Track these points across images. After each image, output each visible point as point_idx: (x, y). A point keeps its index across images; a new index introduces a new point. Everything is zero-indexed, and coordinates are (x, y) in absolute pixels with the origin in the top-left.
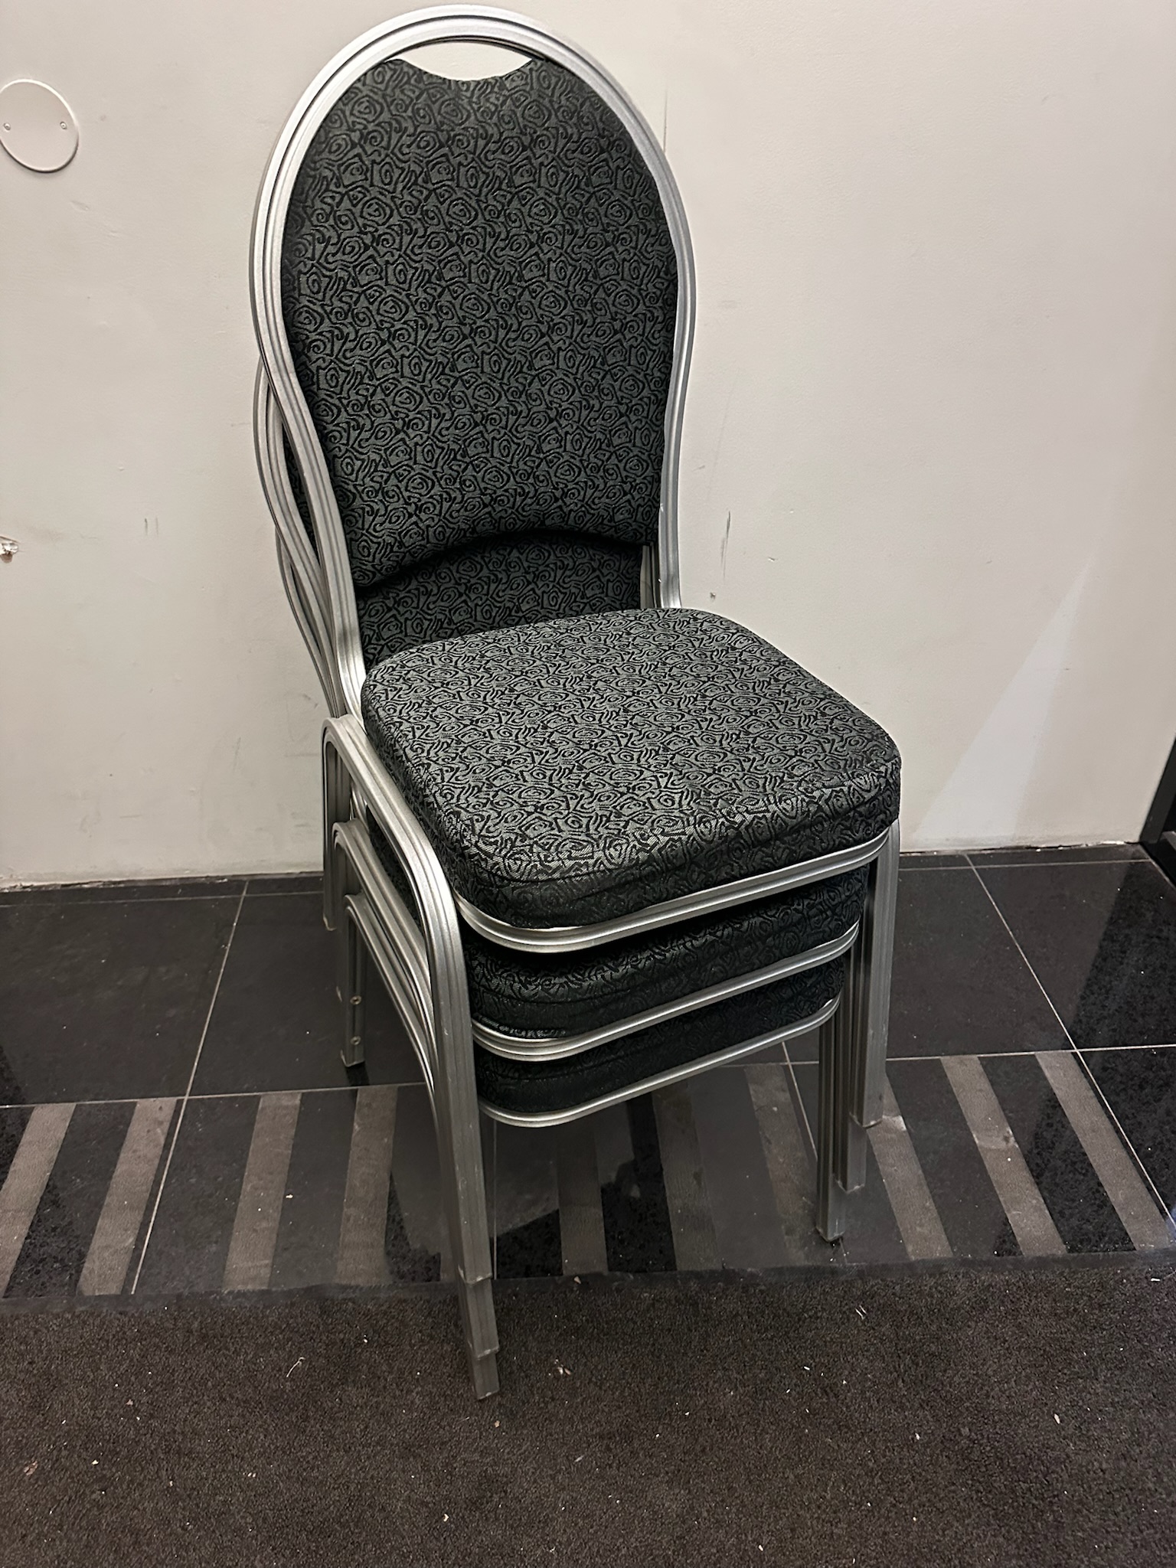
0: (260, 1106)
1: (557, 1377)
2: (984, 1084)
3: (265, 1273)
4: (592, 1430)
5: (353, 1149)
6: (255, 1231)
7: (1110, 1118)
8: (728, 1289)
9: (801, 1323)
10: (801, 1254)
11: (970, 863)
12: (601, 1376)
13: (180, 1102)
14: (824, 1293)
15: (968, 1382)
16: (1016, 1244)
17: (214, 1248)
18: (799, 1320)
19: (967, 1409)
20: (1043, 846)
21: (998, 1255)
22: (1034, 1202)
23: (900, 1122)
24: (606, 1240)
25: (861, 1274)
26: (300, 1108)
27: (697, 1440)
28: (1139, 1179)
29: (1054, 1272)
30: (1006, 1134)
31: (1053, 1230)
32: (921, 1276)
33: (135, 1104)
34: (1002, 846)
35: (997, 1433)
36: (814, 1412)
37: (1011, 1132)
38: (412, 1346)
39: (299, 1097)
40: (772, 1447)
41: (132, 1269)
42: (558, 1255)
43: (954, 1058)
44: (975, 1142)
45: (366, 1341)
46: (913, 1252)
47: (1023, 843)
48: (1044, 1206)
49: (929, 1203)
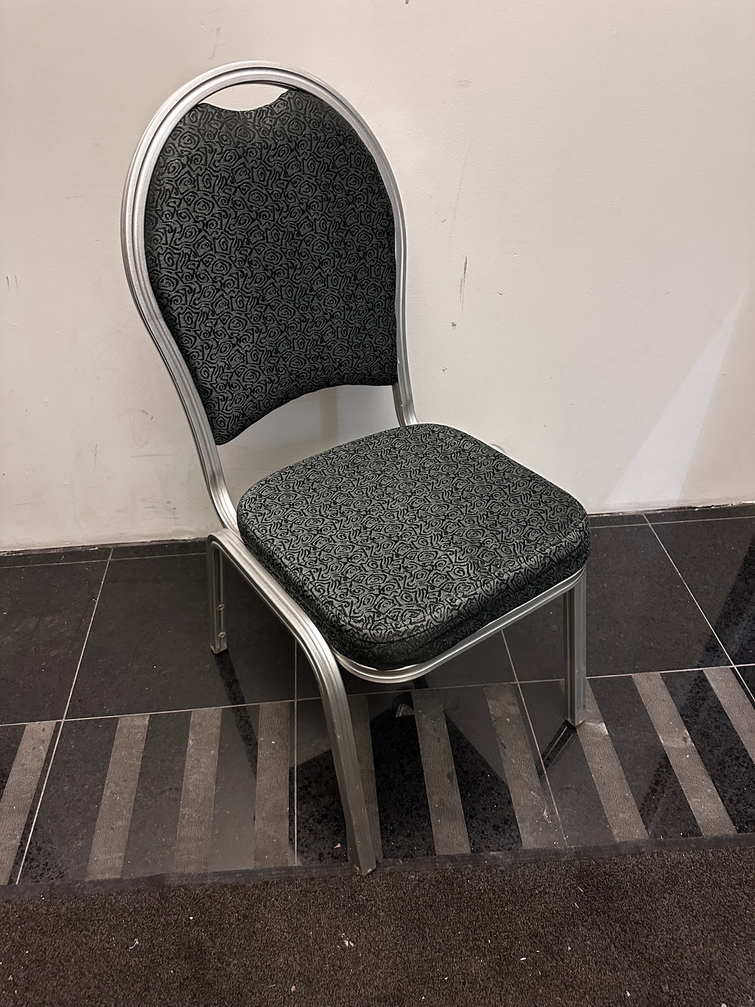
0: (118, 726)
1: (344, 949)
2: (666, 695)
3: (119, 864)
4: (372, 993)
5: (188, 759)
6: (112, 828)
8: (476, 870)
9: (533, 898)
10: (531, 838)
11: (647, 521)
12: (378, 947)
13: (58, 724)
14: (551, 872)
15: (666, 946)
16: (697, 826)
17: (81, 843)
18: (532, 895)
19: (666, 969)
20: (700, 506)
21: (683, 836)
22: (709, 790)
23: (603, 728)
24: (381, 830)
25: (578, 855)
26: (149, 727)
27: (454, 1001)
29: (728, 850)
30: (685, 736)
31: (725, 814)
32: (625, 856)
33: (25, 726)
34: (671, 507)
35: (691, 989)
36: (545, 975)
37: (688, 734)
38: (230, 924)
39: (148, 719)
41: (17, 863)
43: (642, 675)
44: (661, 743)
46: (618, 835)
47: (686, 505)
48: (717, 794)
49: (628, 794)
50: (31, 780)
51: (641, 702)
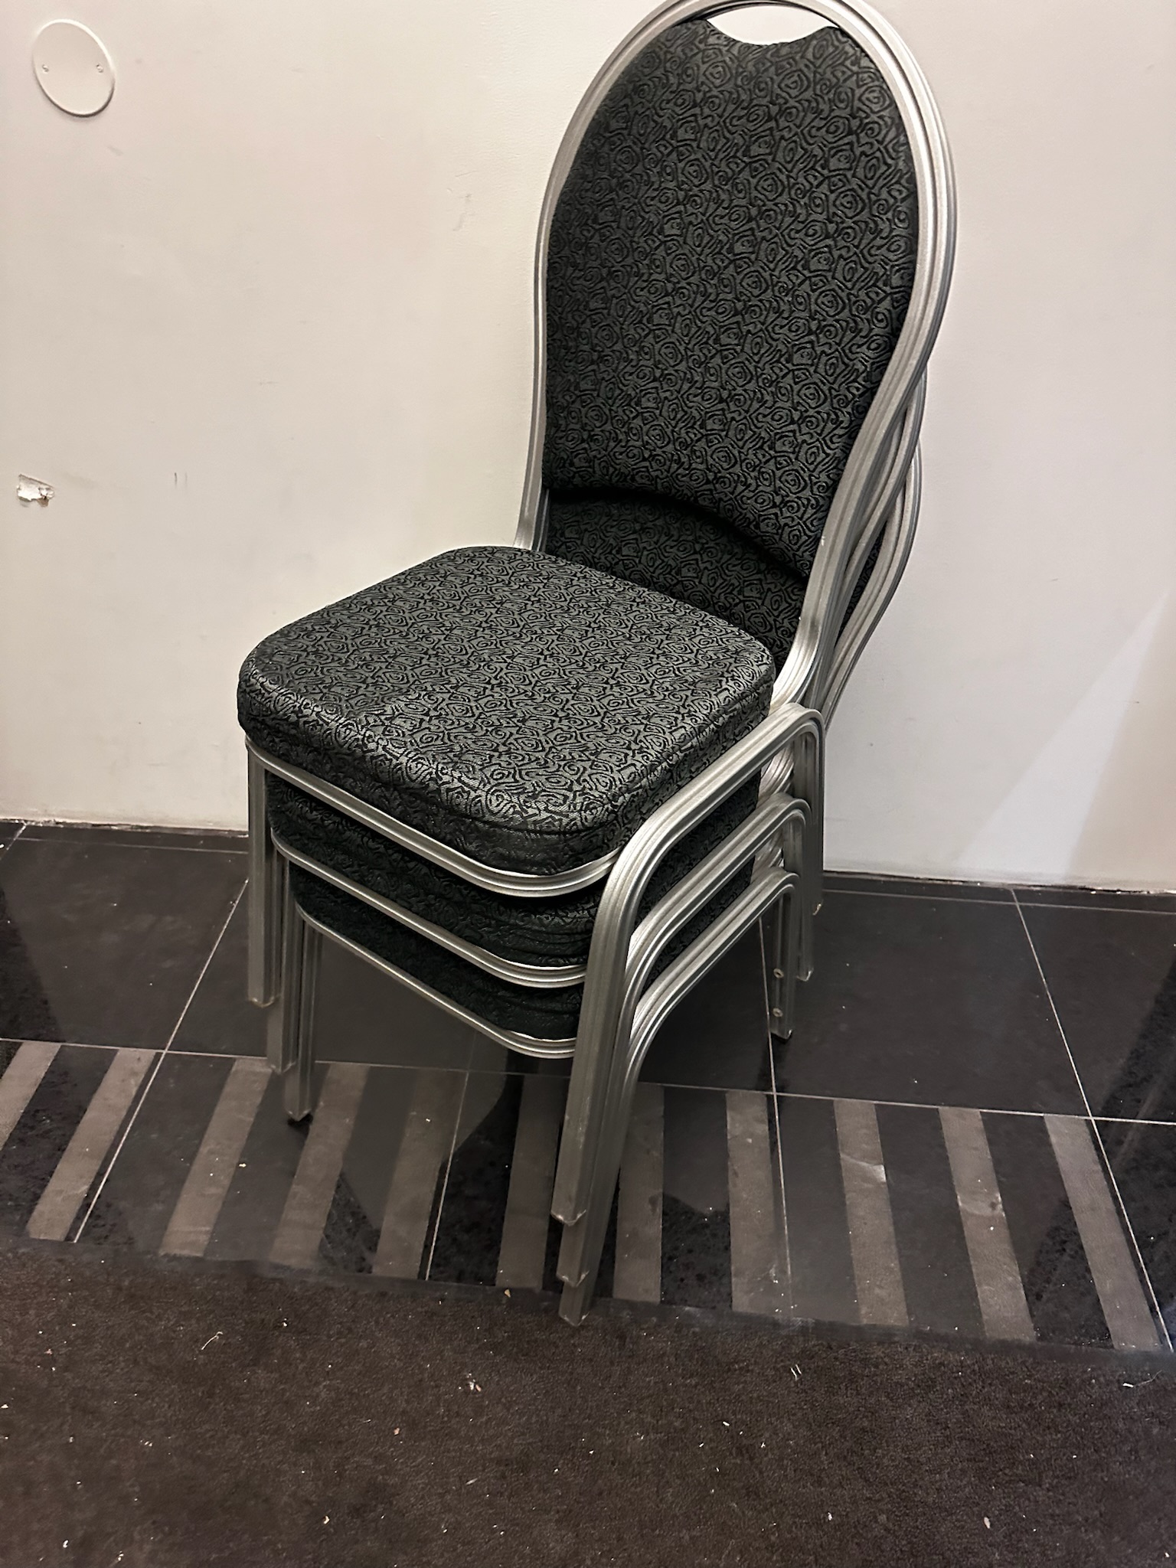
0: (234, 1069)
1: (467, 1392)
2: (981, 1142)
3: (204, 1239)
4: (491, 1453)
5: (314, 1124)
6: (203, 1195)
7: (1115, 1198)
8: (660, 1326)
9: (729, 1374)
10: (745, 1299)
11: (1015, 898)
12: (512, 1398)
13: (158, 1056)
15: (897, 1466)
16: (981, 1322)
17: (159, 1207)
18: (729, 1370)
20: (1100, 888)
21: (958, 1331)
22: (1010, 1279)
23: (881, 1173)
24: (546, 1255)
25: (804, 1330)
26: (271, 1076)
27: (595, 1482)
28: (1134, 1270)
29: (1014, 1360)
30: (994, 1201)
31: (1025, 1314)
32: (870, 1342)
33: (117, 1051)
34: (1054, 883)
35: (917, 1527)
36: (724, 1472)
37: (1000, 1198)
38: (329, 1337)
40: (673, 1502)
41: (79, 1218)
42: (494, 1264)
43: (953, 1109)
44: (957, 1205)
45: (285, 1325)
46: (867, 1314)
47: (1079, 883)
48: (1021, 1285)
49: (894, 1264)
50: (113, 1121)
51: (943, 1146)
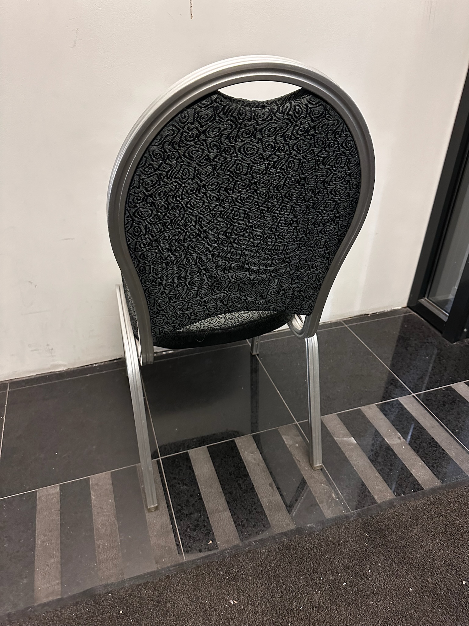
0: (38, 496)
2: (381, 416)
3: (58, 588)
5: (94, 508)
6: (48, 565)
7: (437, 420)
8: (302, 537)
9: (340, 546)
10: (329, 512)
11: (344, 324)
12: (253, 600)
14: (346, 528)
15: (423, 556)
16: (420, 485)
17: (25, 581)
18: (339, 545)
19: (427, 569)
20: (371, 313)
21: (414, 492)
22: (420, 464)
23: (353, 440)
24: (236, 527)
25: (359, 515)
26: (60, 493)
27: (309, 621)
28: (458, 444)
29: (440, 494)
30: (398, 436)
31: (433, 475)
32: (386, 509)
34: (356, 315)
35: (444, 577)
36: (360, 590)
37: (400, 435)
38: (149, 609)
39: (58, 488)
40: (347, 614)
42: (214, 540)
43: (366, 406)
44: (387, 443)
46: (378, 499)
47: (363, 313)
48: (425, 465)
49: (377, 474)
51: (369, 422)
